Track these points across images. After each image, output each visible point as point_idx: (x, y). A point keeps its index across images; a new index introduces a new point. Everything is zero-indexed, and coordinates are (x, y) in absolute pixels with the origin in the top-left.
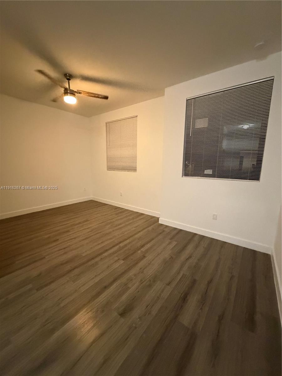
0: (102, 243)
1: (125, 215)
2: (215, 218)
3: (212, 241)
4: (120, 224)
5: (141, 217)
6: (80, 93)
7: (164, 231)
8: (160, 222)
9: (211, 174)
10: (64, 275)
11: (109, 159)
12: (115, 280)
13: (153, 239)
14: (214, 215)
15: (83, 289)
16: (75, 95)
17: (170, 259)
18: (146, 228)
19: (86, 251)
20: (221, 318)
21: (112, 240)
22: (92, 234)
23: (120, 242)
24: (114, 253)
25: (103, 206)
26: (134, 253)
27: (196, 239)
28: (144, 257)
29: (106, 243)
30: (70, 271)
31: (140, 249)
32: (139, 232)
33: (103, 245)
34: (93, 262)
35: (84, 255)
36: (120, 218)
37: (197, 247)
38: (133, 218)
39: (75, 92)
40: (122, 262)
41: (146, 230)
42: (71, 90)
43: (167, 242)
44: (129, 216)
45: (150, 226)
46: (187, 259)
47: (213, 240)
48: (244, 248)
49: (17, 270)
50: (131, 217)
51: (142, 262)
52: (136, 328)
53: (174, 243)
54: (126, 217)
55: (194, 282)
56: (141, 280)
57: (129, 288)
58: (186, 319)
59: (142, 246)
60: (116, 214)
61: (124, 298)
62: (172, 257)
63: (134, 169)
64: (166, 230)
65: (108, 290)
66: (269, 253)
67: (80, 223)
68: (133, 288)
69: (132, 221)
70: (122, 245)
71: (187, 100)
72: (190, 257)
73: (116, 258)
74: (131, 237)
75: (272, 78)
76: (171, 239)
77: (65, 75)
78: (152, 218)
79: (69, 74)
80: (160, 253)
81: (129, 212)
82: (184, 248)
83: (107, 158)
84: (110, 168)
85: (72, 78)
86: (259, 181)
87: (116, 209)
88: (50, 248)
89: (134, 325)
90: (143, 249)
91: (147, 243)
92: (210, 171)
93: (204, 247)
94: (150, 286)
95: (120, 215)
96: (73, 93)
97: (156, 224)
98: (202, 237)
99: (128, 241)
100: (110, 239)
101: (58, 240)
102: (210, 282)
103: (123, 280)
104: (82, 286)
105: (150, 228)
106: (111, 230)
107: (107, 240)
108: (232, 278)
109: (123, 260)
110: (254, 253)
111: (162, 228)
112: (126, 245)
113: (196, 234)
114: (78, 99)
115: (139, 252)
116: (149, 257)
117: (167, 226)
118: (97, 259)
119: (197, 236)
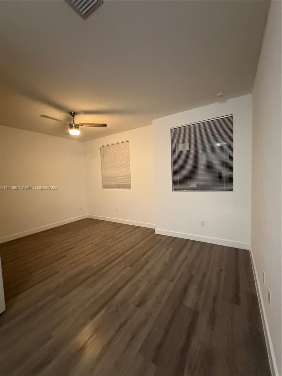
0: (107, 255)
1: (123, 229)
2: (203, 224)
3: (203, 245)
4: (121, 237)
5: (139, 229)
6: (82, 125)
7: (160, 240)
8: (156, 233)
9: (196, 187)
10: (80, 284)
11: (104, 179)
12: (127, 283)
13: (152, 247)
14: (202, 222)
15: (101, 292)
16: (78, 128)
17: (169, 262)
18: (145, 238)
19: (95, 263)
20: (215, 299)
21: (116, 252)
22: (97, 248)
23: (124, 253)
24: (120, 262)
25: (100, 222)
26: (138, 260)
27: (189, 243)
28: (148, 262)
29: (111, 255)
30: (85, 280)
31: (142, 257)
32: (140, 242)
33: (109, 256)
34: (104, 270)
35: (94, 266)
36: (119, 232)
37: (191, 249)
38: (131, 232)
39: (78, 125)
40: (129, 268)
41: (145, 240)
42: (75, 125)
43: (165, 249)
44: (127, 229)
45: (148, 236)
46: (184, 260)
47: (203, 243)
48: (228, 247)
49: (35, 285)
50: (129, 230)
51: (147, 266)
52: (151, 313)
53: (171, 249)
54: (124, 231)
55: (192, 277)
56: (149, 280)
57: (140, 287)
58: (189, 302)
59: (145, 254)
60: (115, 229)
61: (137, 294)
62: (170, 260)
63: (129, 187)
64: (162, 238)
65: (122, 291)
66: (248, 249)
67: (82, 240)
68: (143, 287)
69: (130, 234)
70: (126, 254)
71: (171, 129)
72: (186, 258)
73: (124, 266)
74: (132, 247)
75: (232, 115)
76: (168, 246)
77: (71, 113)
78: (148, 230)
79: (73, 112)
80: (161, 258)
81: (126, 226)
82: (180, 252)
83: (102, 178)
84: (105, 187)
85: (76, 115)
86: (232, 191)
87: (113, 224)
88: (61, 263)
89: (150, 312)
90: (145, 256)
91: (148, 251)
92: (194, 185)
93: (196, 250)
94: (156, 284)
95: (118, 229)
96: (77, 127)
97: (152, 235)
98: (194, 242)
99: (131, 251)
100: (115, 250)
101: (66, 256)
102: (204, 275)
103: (134, 281)
104: (100, 290)
105: (148, 239)
106: (113, 243)
107: (112, 252)
108: (221, 270)
109: (130, 266)
110: (236, 251)
111: (158, 237)
112: (130, 255)
113: (188, 240)
114: (81, 131)
115: (142, 259)
116: (152, 262)
117: (162, 236)
118: (107, 268)
119: (190, 241)
